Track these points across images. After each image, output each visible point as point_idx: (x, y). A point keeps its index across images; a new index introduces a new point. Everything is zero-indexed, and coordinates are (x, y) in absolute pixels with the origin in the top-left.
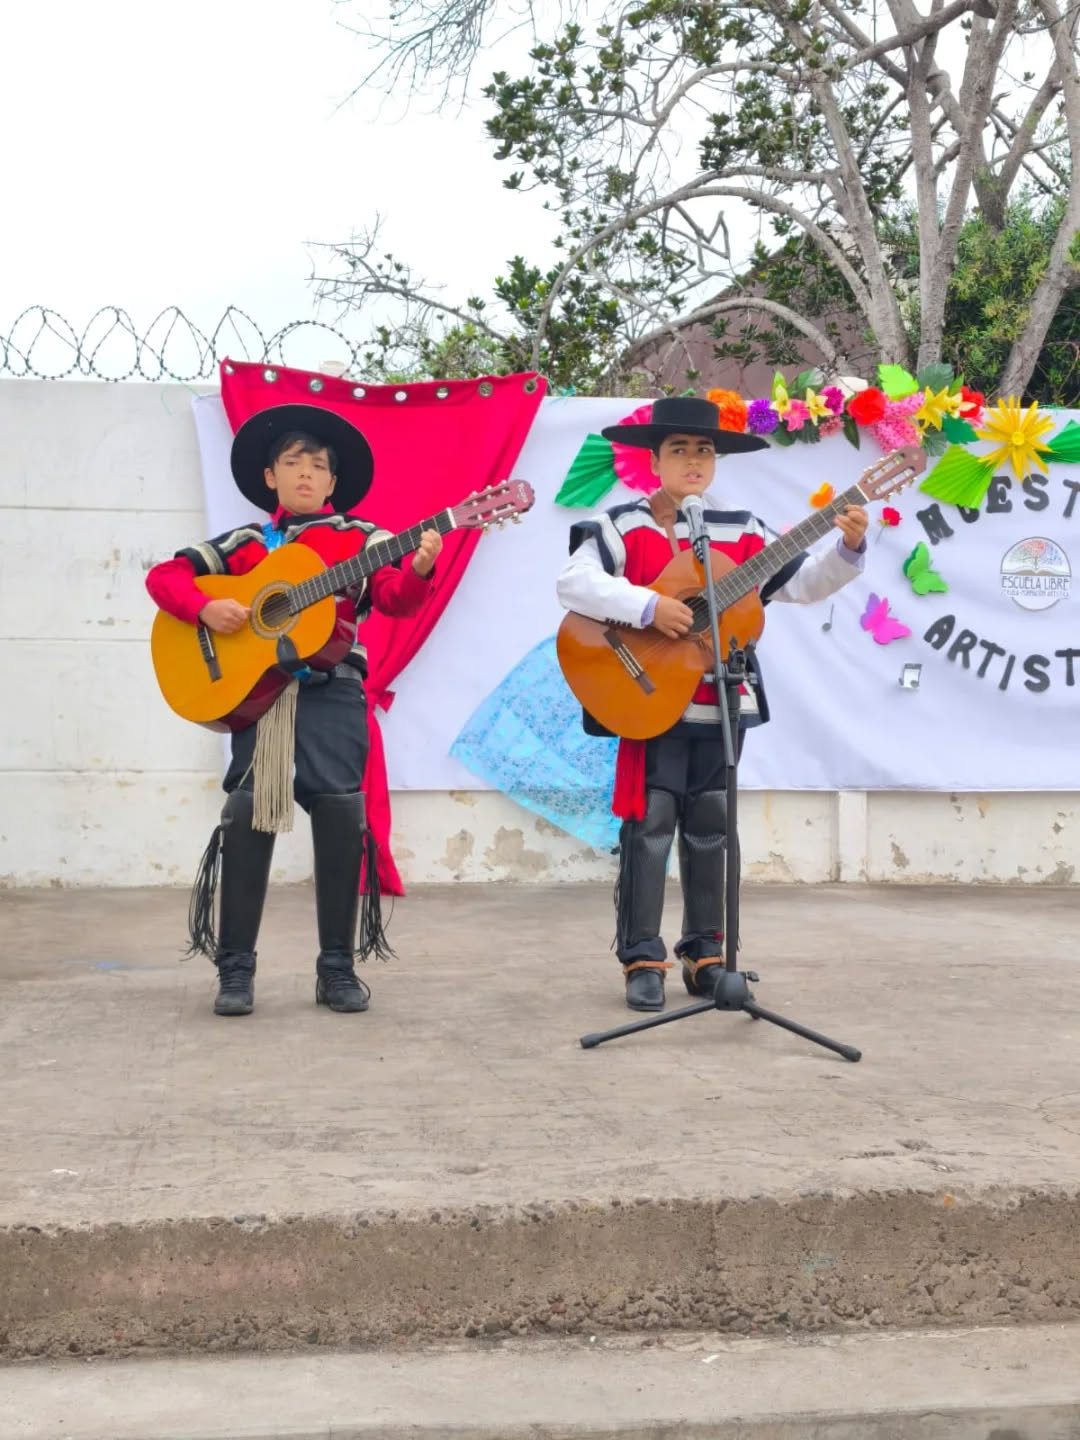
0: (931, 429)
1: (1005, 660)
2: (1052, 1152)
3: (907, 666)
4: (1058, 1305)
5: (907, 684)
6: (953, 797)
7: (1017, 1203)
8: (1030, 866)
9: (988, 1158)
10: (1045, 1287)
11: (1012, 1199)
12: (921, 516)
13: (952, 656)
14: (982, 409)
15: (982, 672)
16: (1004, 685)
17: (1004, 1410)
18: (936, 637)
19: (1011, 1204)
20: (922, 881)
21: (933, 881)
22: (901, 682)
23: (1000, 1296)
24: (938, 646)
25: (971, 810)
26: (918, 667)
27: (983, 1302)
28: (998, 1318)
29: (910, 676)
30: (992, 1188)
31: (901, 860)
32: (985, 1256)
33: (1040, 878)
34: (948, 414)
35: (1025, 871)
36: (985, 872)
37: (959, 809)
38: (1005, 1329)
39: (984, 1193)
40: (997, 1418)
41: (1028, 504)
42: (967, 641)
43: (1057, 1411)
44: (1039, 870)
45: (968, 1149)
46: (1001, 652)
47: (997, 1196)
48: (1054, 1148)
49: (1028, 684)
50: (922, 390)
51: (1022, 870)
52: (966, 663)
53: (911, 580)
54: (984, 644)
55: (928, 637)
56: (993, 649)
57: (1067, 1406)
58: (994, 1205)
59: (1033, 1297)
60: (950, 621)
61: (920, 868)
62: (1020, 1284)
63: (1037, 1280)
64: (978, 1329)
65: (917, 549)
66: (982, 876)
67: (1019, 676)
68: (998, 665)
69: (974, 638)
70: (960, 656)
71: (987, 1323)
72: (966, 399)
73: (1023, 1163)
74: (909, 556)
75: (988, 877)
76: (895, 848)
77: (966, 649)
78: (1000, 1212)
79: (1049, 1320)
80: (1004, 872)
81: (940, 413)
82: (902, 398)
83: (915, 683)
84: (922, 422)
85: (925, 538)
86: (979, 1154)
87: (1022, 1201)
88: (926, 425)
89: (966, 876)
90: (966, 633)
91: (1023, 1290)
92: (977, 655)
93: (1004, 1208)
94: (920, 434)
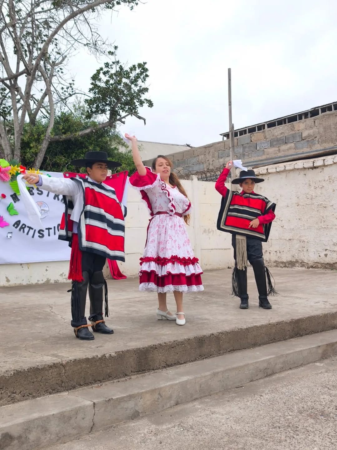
0: (13, 175)
1: (33, 230)
2: (25, 359)
3: (9, 233)
4: (23, 397)
5: (9, 237)
6: (21, 264)
7: (13, 374)
8: (40, 280)
9: (8, 363)
10: (20, 393)
11: (12, 373)
12: (12, 196)
13: (20, 230)
14: (26, 171)
15: (28, 234)
16: (33, 237)
17: (5, 427)
18: (16, 225)
19: (11, 374)
20: (14, 285)
21: (16, 285)
22: (7, 237)
23: (9, 397)
24: (16, 228)
25: (25, 267)
26: (12, 233)
27: (4, 400)
28: (8, 403)
29: (10, 235)
30: (7, 371)
31: (8, 281)
32: (5, 388)
33: (42, 282)
34: (17, 172)
35: (39, 281)
36: (29, 282)
37: (23, 267)
38: (10, 405)
39: (4, 373)
40: (3, 430)
41: (38, 193)
42: (24, 226)
43: (18, 425)
44: (42, 280)
45: (4, 361)
46: (32, 229)
47: (8, 373)
48: (25, 357)
49: (39, 236)
50: (10, 165)
51: (38, 281)
52: (24, 232)
53: (9, 212)
54: (28, 227)
55: (14, 226)
56: (30, 228)
57: (21, 423)
58: (7, 375)
59: (17, 396)
60: (19, 221)
61: (13, 283)
62: (14, 393)
63: (18, 391)
64: (3, 407)
65: (10, 204)
66: (29, 283)
67: (37, 234)
68: (31, 232)
69: (25, 225)
70: (22, 230)
71: (6, 404)
72: (21, 168)
73: (16, 363)
74: (8, 205)
75: (30, 283)
76: (7, 278)
77: (23, 228)
78: (8, 376)
79: (21, 401)
80: (34, 281)
81: (15, 171)
82: (5, 167)
83: (11, 237)
84: (11, 173)
85: (12, 201)
86: (6, 362)
87: (14, 373)
88: (12, 174)
89: (24, 283)
90: (23, 224)
91: (15, 394)
92: (26, 230)
93: (9, 375)
94: (10, 176)
